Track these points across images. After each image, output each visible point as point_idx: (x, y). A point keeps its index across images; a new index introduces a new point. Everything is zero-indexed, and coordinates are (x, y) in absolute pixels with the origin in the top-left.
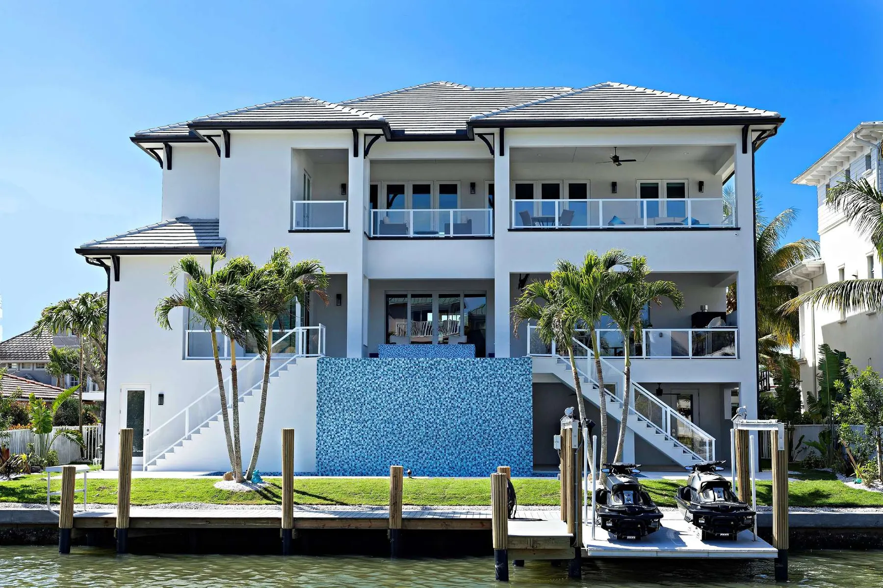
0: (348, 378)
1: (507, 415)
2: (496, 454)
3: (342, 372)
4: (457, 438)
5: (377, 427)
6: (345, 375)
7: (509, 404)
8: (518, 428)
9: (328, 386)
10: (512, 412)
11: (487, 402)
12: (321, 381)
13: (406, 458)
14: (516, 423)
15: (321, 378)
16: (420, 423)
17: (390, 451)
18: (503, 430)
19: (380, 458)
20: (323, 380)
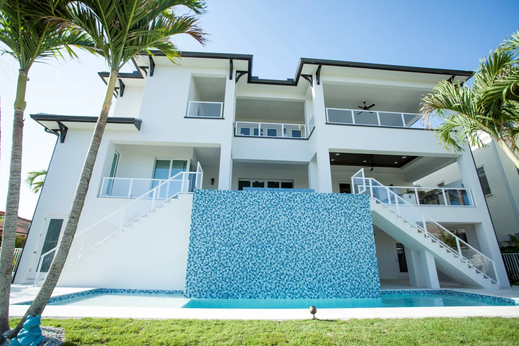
0: (219, 207)
1: (354, 241)
2: (348, 275)
3: (214, 202)
4: (314, 261)
5: (243, 251)
6: (216, 204)
7: (355, 232)
8: (364, 253)
9: (201, 213)
10: (358, 238)
11: (337, 230)
12: (196, 208)
13: (269, 279)
14: (362, 248)
15: (196, 206)
16: (282, 247)
17: (255, 273)
18: (352, 254)
19: (245, 279)
20: (197, 208)
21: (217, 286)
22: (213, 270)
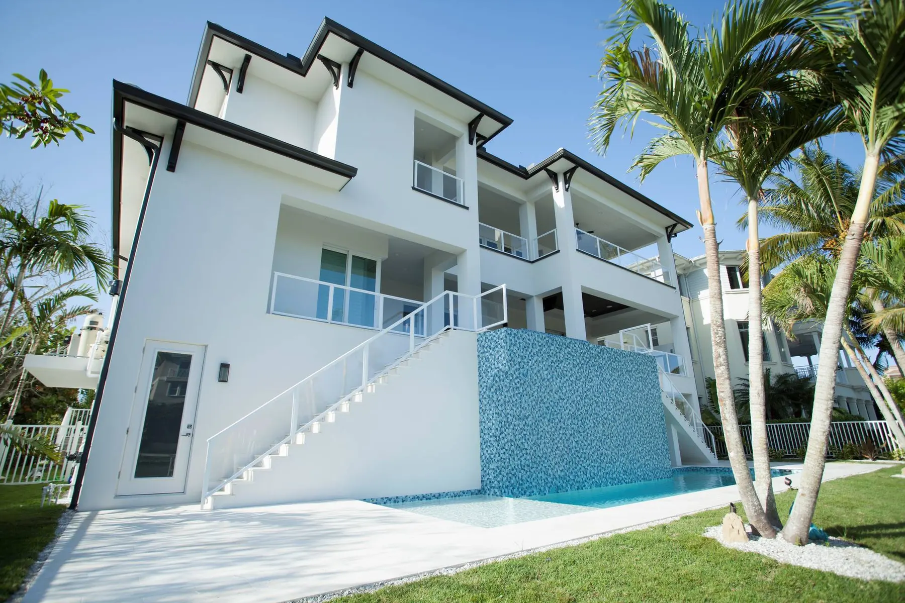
21: (517, 478)
22: (510, 455)
